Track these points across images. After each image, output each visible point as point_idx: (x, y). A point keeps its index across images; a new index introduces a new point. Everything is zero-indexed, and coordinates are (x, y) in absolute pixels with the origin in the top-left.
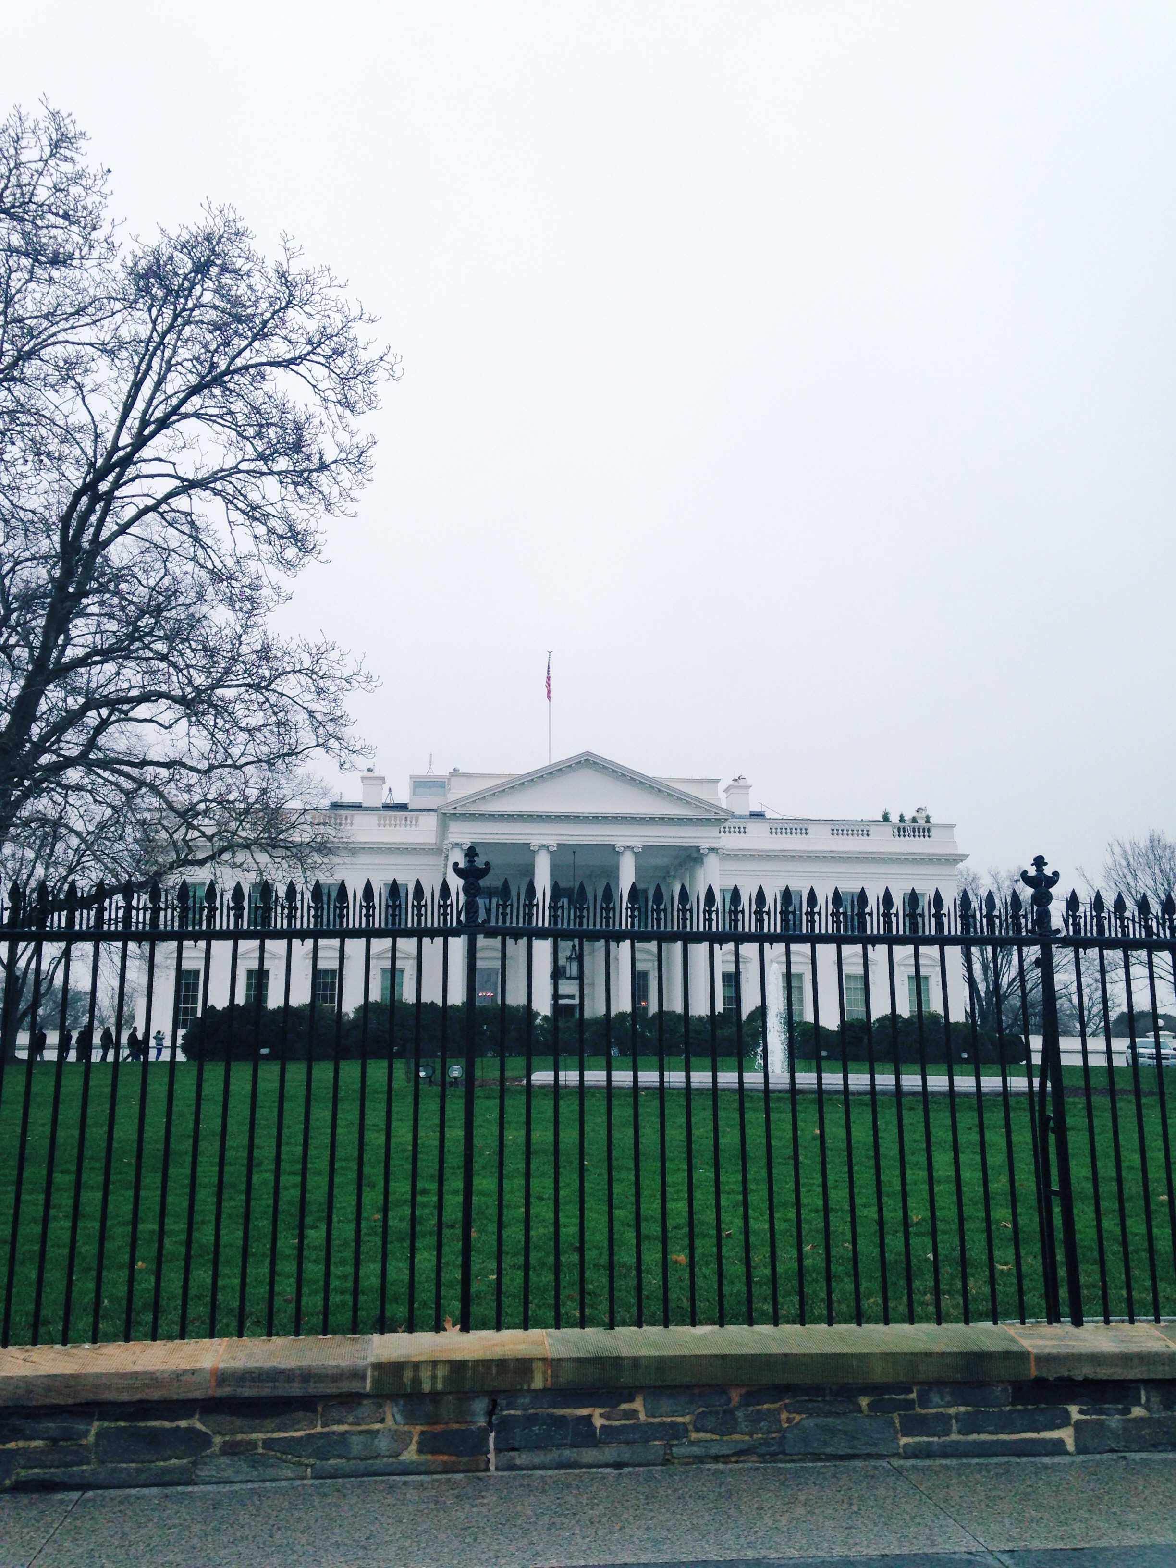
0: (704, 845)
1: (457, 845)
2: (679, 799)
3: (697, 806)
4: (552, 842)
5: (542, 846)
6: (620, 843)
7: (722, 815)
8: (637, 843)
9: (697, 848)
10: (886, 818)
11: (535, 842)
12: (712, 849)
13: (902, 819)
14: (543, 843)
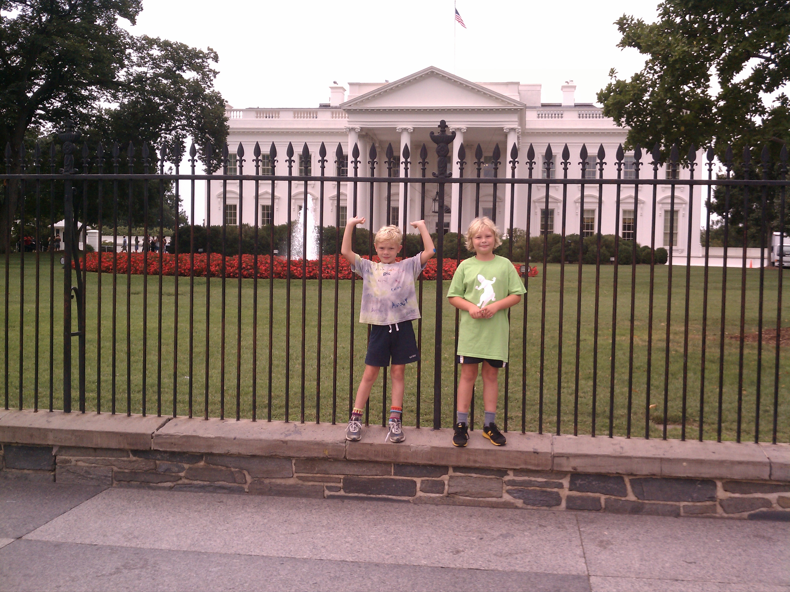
0: (507, 126)
1: (352, 129)
2: (490, 96)
3: (502, 101)
4: (410, 127)
5: (406, 129)
6: (452, 126)
7: (519, 106)
9: (502, 129)
11: (400, 126)
12: (513, 129)
14: (405, 127)
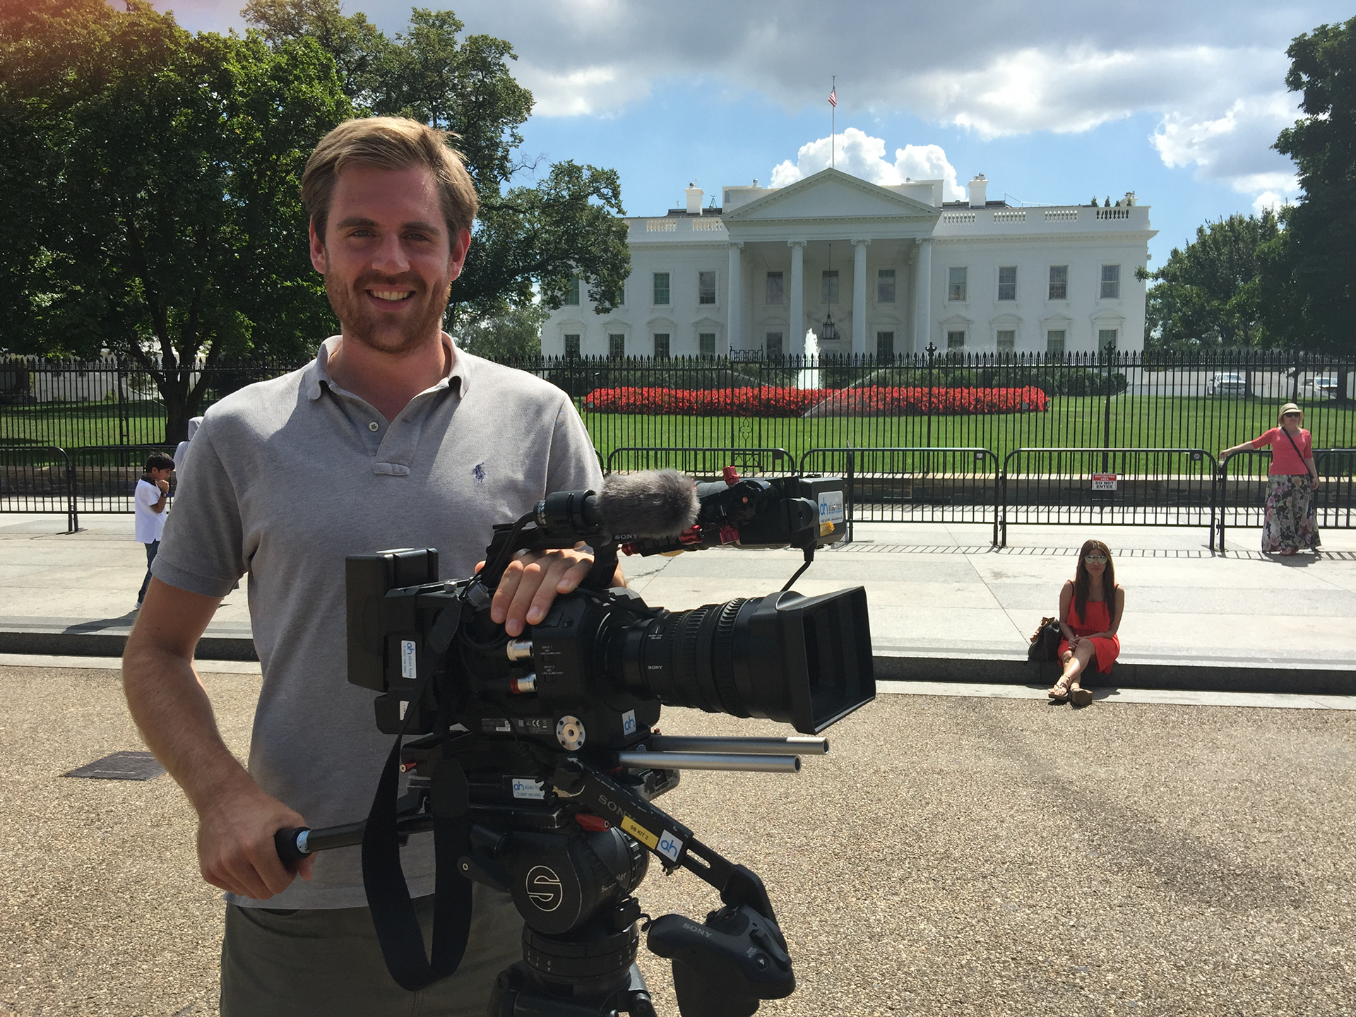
0: (919, 236)
1: (734, 244)
3: (913, 207)
4: (804, 239)
5: (795, 243)
6: (854, 238)
8: (868, 237)
9: (914, 240)
10: (1094, 204)
11: (791, 240)
12: (925, 240)
13: (1107, 204)
14: (797, 240)
